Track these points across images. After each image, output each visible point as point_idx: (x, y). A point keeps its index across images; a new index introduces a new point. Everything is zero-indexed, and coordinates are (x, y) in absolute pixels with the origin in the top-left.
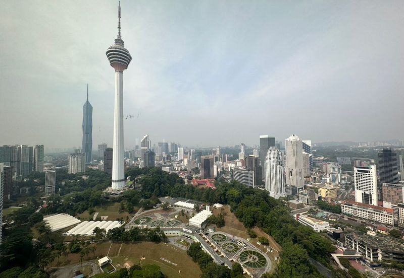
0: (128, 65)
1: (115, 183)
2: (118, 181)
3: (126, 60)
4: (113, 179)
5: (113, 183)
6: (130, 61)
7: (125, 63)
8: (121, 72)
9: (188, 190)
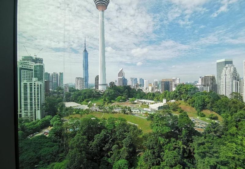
0: (107, 6)
1: (100, 86)
2: (102, 85)
3: (106, 2)
4: (99, 84)
5: (99, 86)
6: (109, 3)
7: (105, 4)
8: (103, 11)
9: (150, 95)
